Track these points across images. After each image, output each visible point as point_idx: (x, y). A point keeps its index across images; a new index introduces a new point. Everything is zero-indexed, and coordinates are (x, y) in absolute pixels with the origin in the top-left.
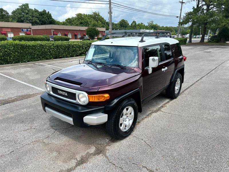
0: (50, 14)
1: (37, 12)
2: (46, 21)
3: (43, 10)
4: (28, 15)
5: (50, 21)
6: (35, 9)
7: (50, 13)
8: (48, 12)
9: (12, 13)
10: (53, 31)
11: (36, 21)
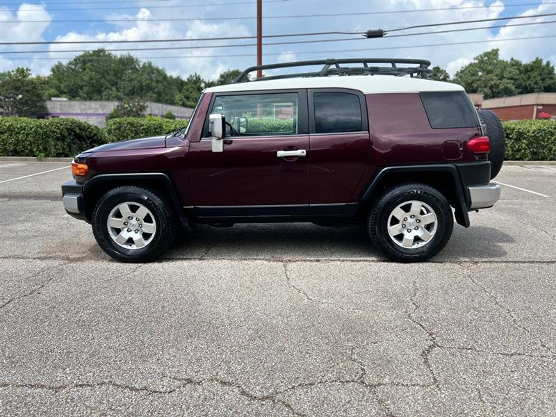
0: (553, 67)
1: (516, 65)
2: (535, 86)
3: (534, 60)
4: (491, 75)
5: (546, 85)
6: (512, 59)
7: (551, 65)
8: (548, 63)
9: (457, 75)
10: (537, 109)
11: (507, 88)
